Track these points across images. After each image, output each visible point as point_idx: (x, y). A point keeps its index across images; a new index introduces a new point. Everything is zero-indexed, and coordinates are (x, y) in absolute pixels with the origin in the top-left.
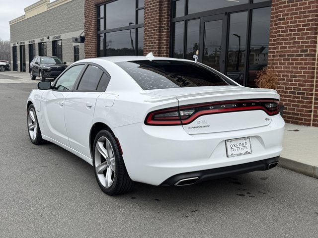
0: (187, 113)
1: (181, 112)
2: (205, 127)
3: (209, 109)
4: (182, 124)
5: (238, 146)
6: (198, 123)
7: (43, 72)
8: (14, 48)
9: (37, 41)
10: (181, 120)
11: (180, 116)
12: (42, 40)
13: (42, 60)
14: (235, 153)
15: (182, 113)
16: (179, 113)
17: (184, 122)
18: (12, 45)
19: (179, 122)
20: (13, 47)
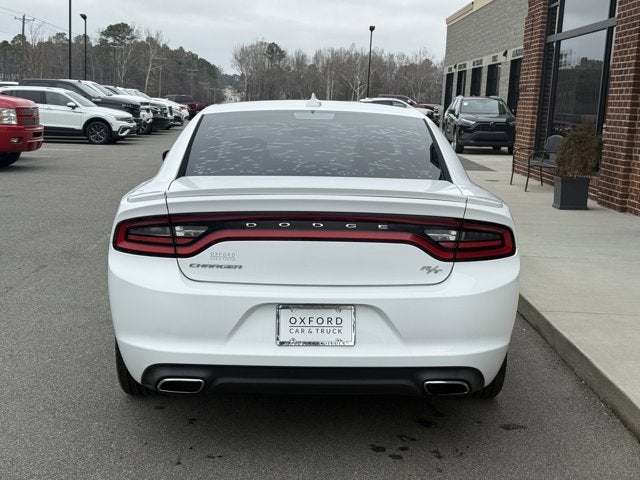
0: (192, 232)
1: (177, 228)
2: (229, 267)
3: (245, 227)
4: (176, 255)
5: (314, 323)
6: (213, 256)
7: (460, 131)
8: (450, 77)
9: (487, 61)
10: (175, 245)
11: (174, 236)
12: (495, 58)
13: (465, 104)
14: (300, 337)
15: (180, 232)
16: (173, 232)
17: (180, 251)
18: (446, 72)
19: (171, 250)
20: (448, 75)
